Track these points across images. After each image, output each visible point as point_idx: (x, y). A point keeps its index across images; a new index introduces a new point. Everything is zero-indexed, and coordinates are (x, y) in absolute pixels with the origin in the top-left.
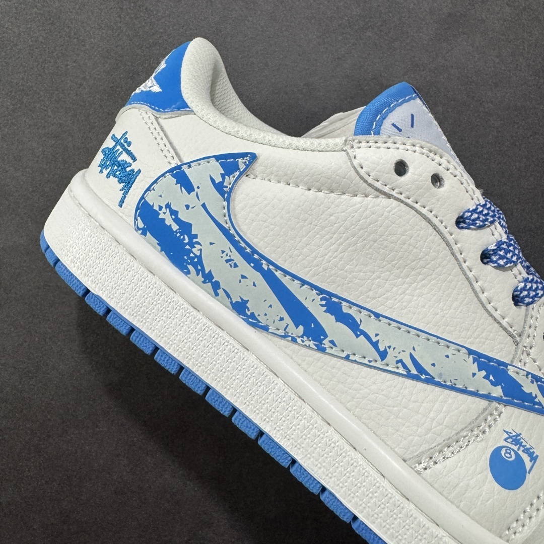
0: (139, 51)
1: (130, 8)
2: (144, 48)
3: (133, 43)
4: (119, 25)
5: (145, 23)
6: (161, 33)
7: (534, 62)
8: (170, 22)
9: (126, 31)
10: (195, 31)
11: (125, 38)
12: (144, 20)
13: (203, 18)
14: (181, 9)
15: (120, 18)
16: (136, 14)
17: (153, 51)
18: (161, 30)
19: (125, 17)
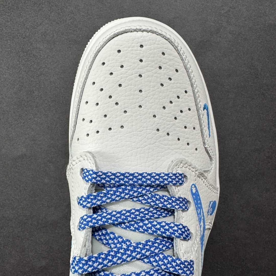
0: (32, 79)
1: (24, 56)
2: (35, 77)
3: (28, 75)
4: (19, 66)
5: (34, 63)
6: (44, 68)
7: (247, 61)
8: (48, 61)
9: (23, 69)
10: (63, 64)
11: (23, 73)
12: (33, 61)
13: (67, 57)
14: (54, 53)
15: (19, 62)
16: (28, 59)
17: (40, 78)
18: (44, 66)
19: (22, 61)
